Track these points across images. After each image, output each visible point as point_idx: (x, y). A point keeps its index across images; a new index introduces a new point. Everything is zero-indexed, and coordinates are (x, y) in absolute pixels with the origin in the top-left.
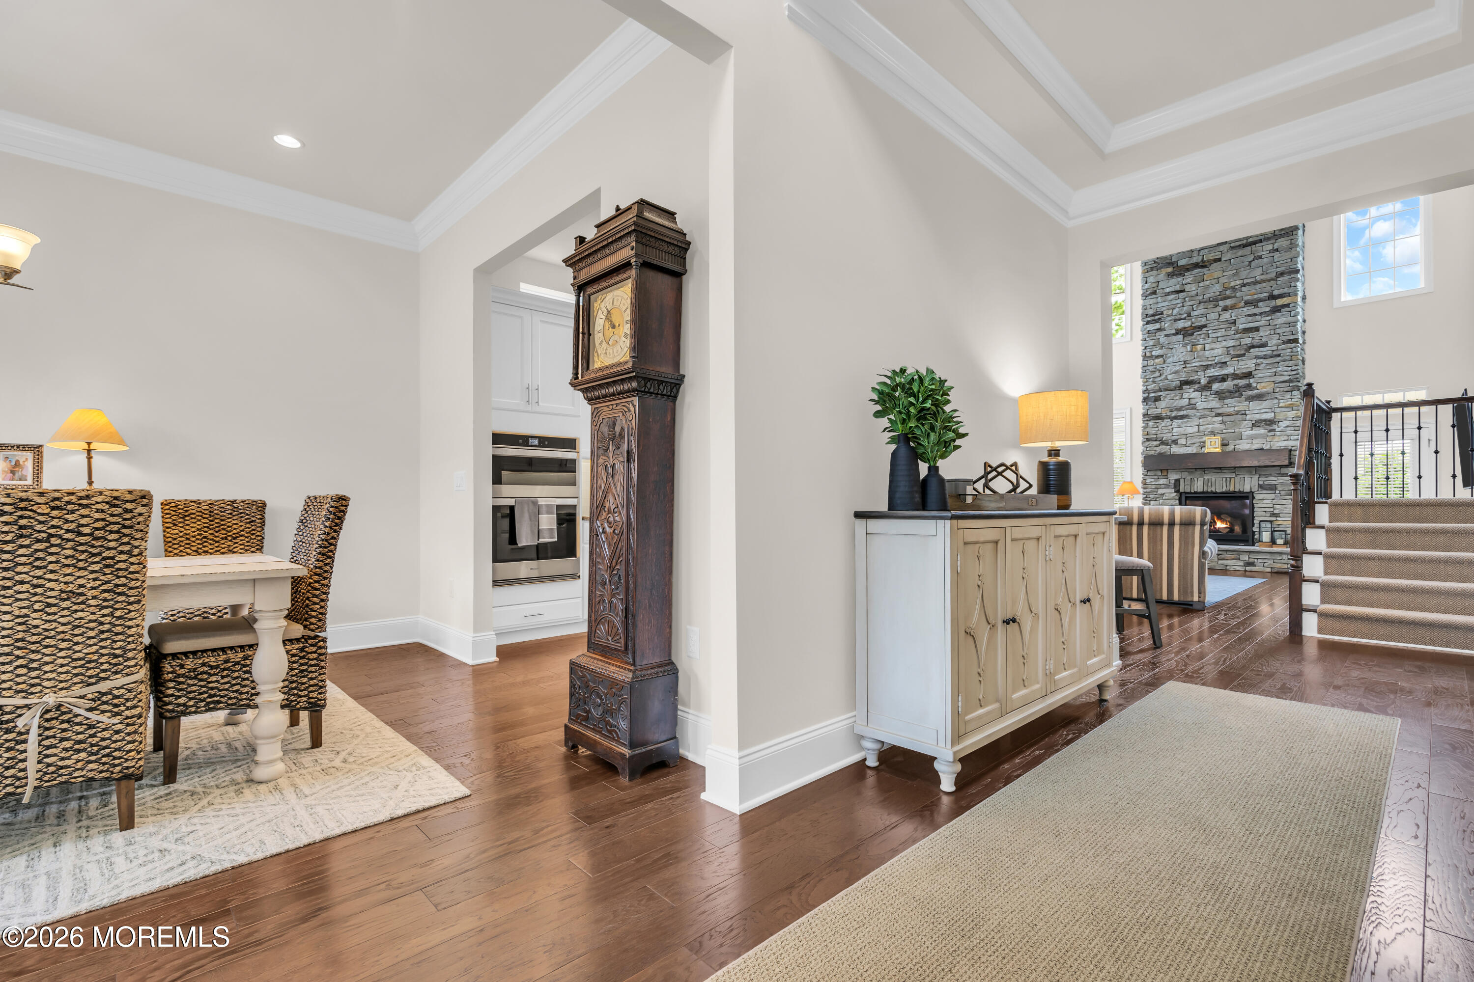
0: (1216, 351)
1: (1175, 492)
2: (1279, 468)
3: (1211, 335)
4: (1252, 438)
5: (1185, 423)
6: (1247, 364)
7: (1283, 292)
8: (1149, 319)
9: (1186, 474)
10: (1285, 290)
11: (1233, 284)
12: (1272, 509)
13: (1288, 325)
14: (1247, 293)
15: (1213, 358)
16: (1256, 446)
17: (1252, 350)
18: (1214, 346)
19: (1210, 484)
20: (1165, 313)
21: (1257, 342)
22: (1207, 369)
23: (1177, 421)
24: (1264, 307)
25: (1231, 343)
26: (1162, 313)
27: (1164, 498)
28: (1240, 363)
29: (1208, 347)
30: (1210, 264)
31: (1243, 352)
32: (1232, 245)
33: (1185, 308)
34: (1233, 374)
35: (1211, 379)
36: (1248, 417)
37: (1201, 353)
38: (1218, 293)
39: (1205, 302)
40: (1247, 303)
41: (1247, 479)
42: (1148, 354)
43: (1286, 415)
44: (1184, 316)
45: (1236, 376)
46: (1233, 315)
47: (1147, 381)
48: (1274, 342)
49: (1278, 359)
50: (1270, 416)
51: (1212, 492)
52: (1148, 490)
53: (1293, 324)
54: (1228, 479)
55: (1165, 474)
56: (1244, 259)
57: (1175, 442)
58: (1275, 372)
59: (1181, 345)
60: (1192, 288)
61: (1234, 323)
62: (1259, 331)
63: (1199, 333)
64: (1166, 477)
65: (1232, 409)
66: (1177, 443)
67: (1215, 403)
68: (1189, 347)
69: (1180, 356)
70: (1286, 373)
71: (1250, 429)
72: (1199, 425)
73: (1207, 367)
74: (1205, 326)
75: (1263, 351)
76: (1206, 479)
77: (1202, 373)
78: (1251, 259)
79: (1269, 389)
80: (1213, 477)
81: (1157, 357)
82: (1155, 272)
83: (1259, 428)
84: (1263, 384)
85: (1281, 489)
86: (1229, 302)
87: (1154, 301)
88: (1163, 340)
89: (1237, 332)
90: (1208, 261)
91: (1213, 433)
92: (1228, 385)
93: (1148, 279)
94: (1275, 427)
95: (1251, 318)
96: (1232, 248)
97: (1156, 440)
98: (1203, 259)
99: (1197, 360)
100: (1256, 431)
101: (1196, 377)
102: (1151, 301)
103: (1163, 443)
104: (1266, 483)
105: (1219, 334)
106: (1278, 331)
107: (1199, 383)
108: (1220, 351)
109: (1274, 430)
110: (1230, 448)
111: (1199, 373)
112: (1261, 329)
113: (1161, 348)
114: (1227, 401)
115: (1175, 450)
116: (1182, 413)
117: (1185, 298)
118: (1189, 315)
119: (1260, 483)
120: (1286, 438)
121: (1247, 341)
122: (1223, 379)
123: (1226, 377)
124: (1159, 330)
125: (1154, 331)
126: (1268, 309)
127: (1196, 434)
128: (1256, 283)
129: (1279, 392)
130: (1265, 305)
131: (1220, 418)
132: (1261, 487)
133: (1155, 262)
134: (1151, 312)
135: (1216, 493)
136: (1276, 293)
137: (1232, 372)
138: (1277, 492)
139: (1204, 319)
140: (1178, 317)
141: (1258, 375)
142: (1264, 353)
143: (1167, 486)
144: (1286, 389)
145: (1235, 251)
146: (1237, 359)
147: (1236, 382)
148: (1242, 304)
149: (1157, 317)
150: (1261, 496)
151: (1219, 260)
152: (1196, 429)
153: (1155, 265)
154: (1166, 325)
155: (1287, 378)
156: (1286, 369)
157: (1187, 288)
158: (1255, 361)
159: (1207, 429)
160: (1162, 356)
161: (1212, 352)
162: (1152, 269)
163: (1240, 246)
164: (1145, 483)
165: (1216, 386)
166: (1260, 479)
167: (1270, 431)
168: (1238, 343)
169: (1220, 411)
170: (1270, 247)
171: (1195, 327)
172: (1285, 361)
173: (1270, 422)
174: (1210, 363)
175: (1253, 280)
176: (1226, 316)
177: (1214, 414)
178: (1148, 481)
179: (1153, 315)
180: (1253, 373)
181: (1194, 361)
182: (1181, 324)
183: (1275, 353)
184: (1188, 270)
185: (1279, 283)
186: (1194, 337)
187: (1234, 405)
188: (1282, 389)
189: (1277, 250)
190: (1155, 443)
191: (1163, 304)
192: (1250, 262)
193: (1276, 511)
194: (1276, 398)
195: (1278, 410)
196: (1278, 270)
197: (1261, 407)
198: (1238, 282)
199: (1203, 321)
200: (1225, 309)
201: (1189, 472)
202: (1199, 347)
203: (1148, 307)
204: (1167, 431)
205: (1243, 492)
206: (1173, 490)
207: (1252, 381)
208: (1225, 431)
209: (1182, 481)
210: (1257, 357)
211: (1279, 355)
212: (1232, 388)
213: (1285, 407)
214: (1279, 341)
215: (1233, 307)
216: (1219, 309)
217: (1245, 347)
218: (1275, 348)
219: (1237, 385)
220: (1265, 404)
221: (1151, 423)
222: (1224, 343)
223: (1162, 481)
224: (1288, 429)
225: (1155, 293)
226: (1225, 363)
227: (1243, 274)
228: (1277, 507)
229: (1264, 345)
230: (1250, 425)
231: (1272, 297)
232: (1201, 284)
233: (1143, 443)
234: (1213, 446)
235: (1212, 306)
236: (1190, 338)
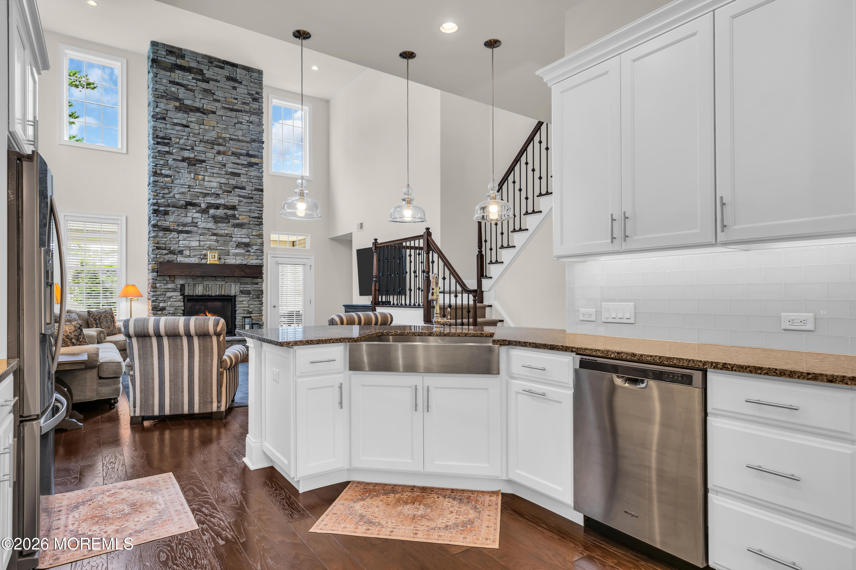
0: (212, 184)
1: (181, 295)
2: (252, 279)
3: (209, 170)
4: (236, 255)
5: (190, 237)
6: (233, 200)
7: (255, 154)
8: (159, 140)
9: (190, 281)
10: (256, 153)
11: (224, 135)
12: (248, 309)
13: (257, 178)
14: (233, 146)
15: (210, 189)
16: (238, 262)
17: (236, 190)
18: (211, 179)
19: (208, 289)
20: (173, 139)
21: (239, 185)
22: (205, 196)
23: (183, 235)
24: (244, 160)
25: (223, 181)
26: (170, 139)
27: (172, 300)
28: (229, 197)
29: (207, 178)
30: (208, 113)
31: (230, 190)
32: (223, 105)
33: (190, 141)
34: (224, 205)
35: (209, 205)
36: (234, 239)
37: (202, 182)
38: (214, 139)
39: (205, 142)
40: (233, 154)
41: (233, 286)
42: (158, 172)
43: (256, 241)
44: (188, 148)
45: (226, 207)
46: (224, 159)
47: (157, 196)
48: (250, 188)
49: (252, 201)
50: (247, 240)
51: (208, 296)
52: (158, 293)
53: (260, 178)
54: (221, 285)
55: (173, 279)
56: (231, 119)
57: (181, 252)
58: (250, 209)
59: (186, 172)
60: (195, 126)
61: (225, 165)
62: (240, 176)
63: (200, 165)
64: (173, 282)
65: (223, 232)
66: (182, 254)
67: (211, 225)
68: (192, 175)
69: (186, 180)
70: (256, 212)
71: (234, 248)
72: (199, 241)
73: (206, 195)
74: (204, 161)
75: (243, 192)
76: (205, 285)
77: (202, 199)
78: (236, 122)
79: (245, 221)
80: (210, 283)
81: (167, 176)
82: (164, 101)
83: (240, 249)
84: (243, 217)
85: (253, 294)
86: (221, 148)
87: (164, 125)
88: (171, 162)
89: (227, 174)
90: (207, 110)
91: (210, 248)
92: (220, 212)
93: (159, 104)
94: (250, 249)
95: (236, 166)
96: (225, 108)
97: (165, 249)
98: (203, 107)
99: (199, 187)
100: (238, 251)
101: (197, 201)
102: (160, 125)
103: (172, 252)
104: (245, 289)
105: (215, 171)
106: (252, 180)
107: (200, 206)
108: (214, 185)
109: (249, 251)
110: (222, 261)
111: (200, 198)
112: (241, 175)
113: (170, 169)
114: (219, 225)
115: (180, 259)
116: (186, 229)
117: (189, 133)
118: (193, 149)
119: (241, 289)
120: (256, 257)
121: (233, 182)
122: (217, 207)
123: (219, 206)
124: (168, 153)
125: (164, 153)
126: (246, 163)
127: (198, 248)
128: (239, 141)
129: (253, 224)
130: (245, 159)
131: (215, 238)
132: (242, 292)
133: (165, 92)
134: (161, 134)
135: (211, 296)
136: (251, 152)
137: (224, 203)
138: (251, 296)
139: (204, 156)
140: (184, 147)
141: (241, 209)
142: (244, 194)
143: (174, 290)
144: (257, 223)
145: (226, 111)
146: (226, 194)
147: (226, 211)
148: (230, 153)
149: (166, 141)
150: (242, 299)
151: (214, 113)
152: (197, 244)
153: (165, 94)
154: (174, 151)
155: (257, 215)
156: (257, 208)
157: (192, 125)
158: (238, 198)
159: (206, 244)
160: (171, 176)
161: (210, 184)
162: (162, 97)
163: (229, 108)
164: (154, 287)
165: (212, 211)
166: (242, 286)
167: (247, 252)
168: (227, 182)
169: (216, 232)
170: (248, 118)
171: (197, 160)
172: (256, 203)
173: (247, 245)
174: (208, 192)
175: (237, 138)
176: (220, 158)
177: (211, 234)
178: (158, 285)
179: (163, 138)
180: (237, 207)
181: (196, 187)
182: (186, 154)
183: (250, 195)
184: (191, 111)
185: (253, 146)
186: (196, 167)
187: (224, 229)
188: (254, 223)
189: (251, 122)
190: (165, 252)
191: (171, 132)
192: (235, 124)
193: (250, 310)
194: (250, 228)
195: (252, 237)
196: (253, 137)
197: (242, 233)
198: (228, 136)
199: (202, 157)
200: (219, 153)
201: (192, 279)
202: (200, 177)
203: (159, 129)
204: (174, 242)
205: (230, 296)
206: (179, 294)
207: (236, 212)
208: (218, 248)
209: (186, 286)
210: (240, 196)
211: (252, 198)
212: (223, 215)
213: (256, 236)
214: (253, 188)
215: (224, 153)
216: (215, 151)
217: (232, 186)
218: (250, 192)
219: (226, 214)
220: (244, 231)
221: (161, 234)
222: (218, 179)
223: (170, 286)
224: (258, 251)
225: (164, 119)
226: (218, 195)
227: (231, 131)
228: (251, 306)
229: (243, 188)
230: (235, 245)
231: (248, 155)
232: (202, 127)
233: (153, 250)
234: (212, 259)
235: (209, 147)
236: (193, 167)
